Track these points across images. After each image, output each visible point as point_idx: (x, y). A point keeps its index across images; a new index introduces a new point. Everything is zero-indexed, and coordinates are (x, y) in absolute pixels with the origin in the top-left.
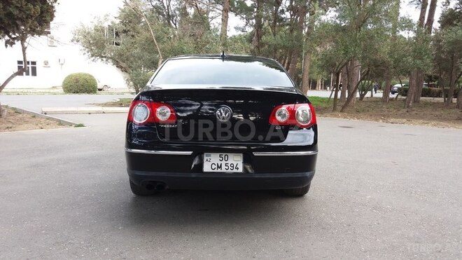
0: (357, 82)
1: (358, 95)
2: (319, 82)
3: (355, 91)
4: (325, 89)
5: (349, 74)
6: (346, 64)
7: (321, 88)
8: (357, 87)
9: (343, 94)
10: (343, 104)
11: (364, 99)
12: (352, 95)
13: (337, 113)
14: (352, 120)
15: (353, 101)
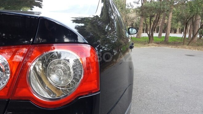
0: (198, 29)
1: (198, 36)
2: (178, 30)
3: (197, 34)
4: (181, 33)
5: (194, 24)
6: (192, 18)
7: (179, 33)
8: (198, 32)
9: (190, 35)
10: (189, 41)
11: (201, 39)
12: (194, 36)
13: (185, 46)
14: (194, 50)
15: (196, 39)
